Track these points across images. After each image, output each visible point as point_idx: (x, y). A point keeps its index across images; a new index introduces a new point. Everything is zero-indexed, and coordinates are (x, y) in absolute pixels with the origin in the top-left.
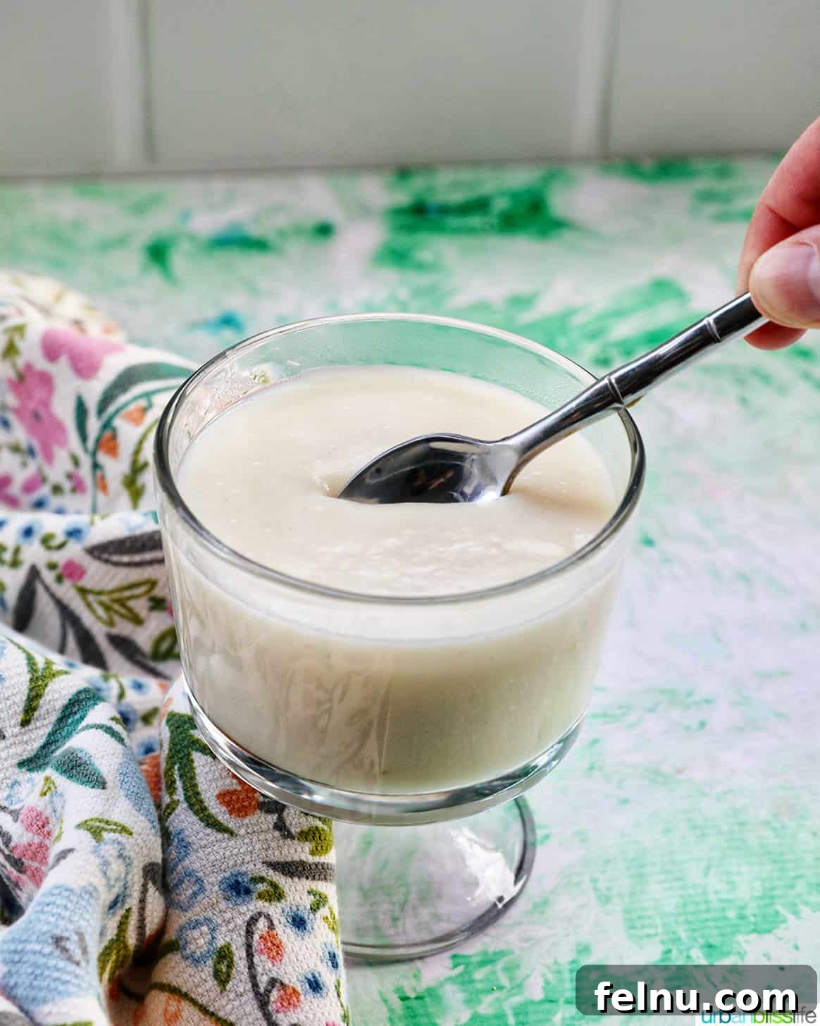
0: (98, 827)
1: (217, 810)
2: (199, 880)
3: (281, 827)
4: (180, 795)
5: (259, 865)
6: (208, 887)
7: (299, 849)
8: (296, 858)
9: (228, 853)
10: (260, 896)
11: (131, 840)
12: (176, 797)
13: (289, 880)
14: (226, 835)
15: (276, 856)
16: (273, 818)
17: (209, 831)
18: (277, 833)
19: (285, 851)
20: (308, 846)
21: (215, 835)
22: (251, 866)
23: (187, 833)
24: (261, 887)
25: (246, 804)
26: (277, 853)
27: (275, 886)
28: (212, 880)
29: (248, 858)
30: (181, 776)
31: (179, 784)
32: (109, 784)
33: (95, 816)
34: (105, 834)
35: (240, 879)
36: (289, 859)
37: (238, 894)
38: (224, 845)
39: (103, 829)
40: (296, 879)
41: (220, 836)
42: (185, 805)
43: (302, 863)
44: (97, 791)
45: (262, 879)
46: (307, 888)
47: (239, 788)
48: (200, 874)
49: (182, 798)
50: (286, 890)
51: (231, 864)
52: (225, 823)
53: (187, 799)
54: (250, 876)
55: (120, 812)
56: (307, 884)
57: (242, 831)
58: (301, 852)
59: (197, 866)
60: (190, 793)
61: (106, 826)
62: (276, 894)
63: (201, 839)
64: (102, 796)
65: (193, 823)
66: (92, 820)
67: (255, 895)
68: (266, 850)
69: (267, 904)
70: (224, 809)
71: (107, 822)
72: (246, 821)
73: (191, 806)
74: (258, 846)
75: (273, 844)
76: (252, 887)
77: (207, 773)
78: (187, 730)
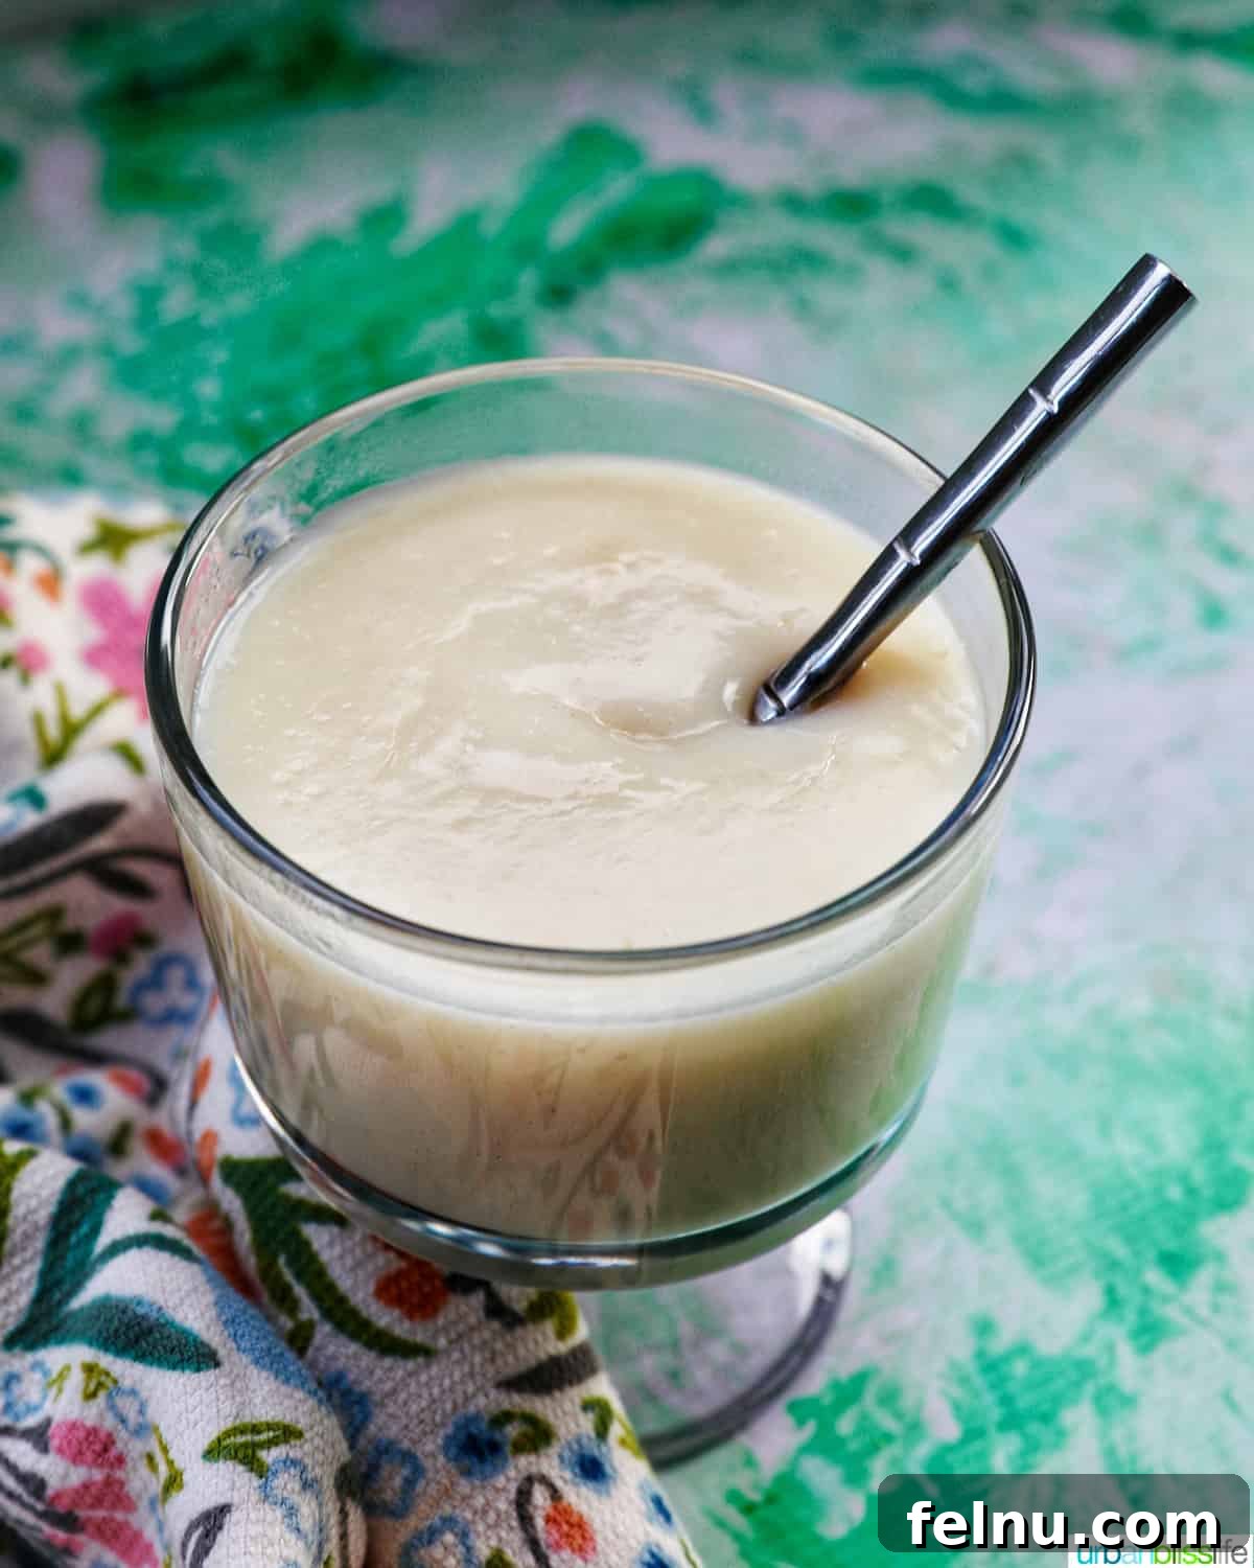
0: (245, 1445)
1: (385, 1318)
2: (408, 1457)
3: (497, 1310)
4: (309, 1310)
5: (493, 1393)
6: (428, 1463)
7: (540, 1339)
8: (543, 1356)
9: (436, 1391)
10: (520, 1448)
11: (307, 1447)
12: (304, 1316)
13: (548, 1401)
14: (421, 1360)
15: (512, 1365)
16: (477, 1299)
17: (388, 1362)
18: (496, 1325)
19: (522, 1352)
20: (549, 1327)
21: (401, 1368)
22: (481, 1401)
23: (352, 1377)
24: (512, 1431)
25: (427, 1289)
26: (510, 1359)
27: (531, 1420)
28: (430, 1447)
29: (471, 1389)
30: (299, 1276)
31: (300, 1291)
32: (222, 1353)
33: (229, 1424)
34: (263, 1454)
35: (473, 1430)
36: (533, 1363)
37: (481, 1458)
38: (424, 1378)
39: (256, 1446)
40: (557, 1394)
41: (411, 1365)
42: (327, 1328)
43: (555, 1362)
44: (208, 1376)
45: (505, 1417)
46: (578, 1401)
47: (403, 1264)
48: (406, 1444)
49: (316, 1315)
50: (551, 1419)
51: (449, 1406)
52: (410, 1338)
53: (328, 1314)
54: (486, 1417)
55: (264, 1400)
56: (575, 1395)
57: (442, 1342)
58: (544, 1343)
59: (393, 1430)
60: (328, 1303)
61: (257, 1438)
62: (539, 1436)
63: (381, 1381)
64: (222, 1381)
65: (356, 1356)
66: (228, 1434)
67: (508, 1449)
68: (493, 1360)
69: (532, 1458)
70: (396, 1313)
71: (255, 1429)
72: (441, 1321)
73: (340, 1326)
74: (477, 1359)
75: (499, 1346)
76: (497, 1436)
77: (341, 1257)
78: (274, 1187)
